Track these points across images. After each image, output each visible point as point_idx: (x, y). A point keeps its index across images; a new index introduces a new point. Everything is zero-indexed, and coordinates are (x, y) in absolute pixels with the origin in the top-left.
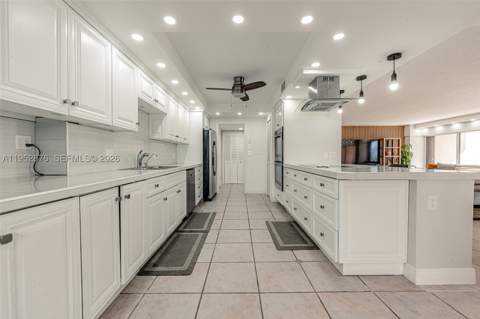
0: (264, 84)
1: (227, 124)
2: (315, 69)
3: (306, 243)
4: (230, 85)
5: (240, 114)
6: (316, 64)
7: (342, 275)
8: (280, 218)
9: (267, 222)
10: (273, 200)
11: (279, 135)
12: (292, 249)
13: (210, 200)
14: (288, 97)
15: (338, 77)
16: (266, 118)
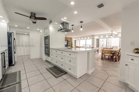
0: (46, 19)
1: (19, 31)
2: (65, 20)
3: (63, 72)
4: (29, 15)
5: (28, 28)
6: (65, 18)
7: (76, 79)
8: (50, 66)
9: (46, 69)
10: (44, 60)
11: (47, 38)
12: (60, 76)
13: (14, 65)
14: (51, 26)
15: (69, 23)
16: (39, 31)
